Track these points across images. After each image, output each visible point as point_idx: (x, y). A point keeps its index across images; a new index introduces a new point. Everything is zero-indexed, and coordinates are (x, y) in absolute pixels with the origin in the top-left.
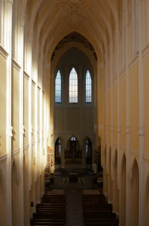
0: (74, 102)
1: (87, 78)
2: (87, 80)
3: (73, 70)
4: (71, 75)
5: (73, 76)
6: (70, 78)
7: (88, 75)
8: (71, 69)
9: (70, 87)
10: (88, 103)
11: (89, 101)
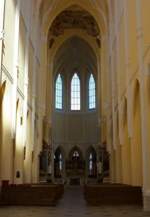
0: (76, 109)
1: (90, 83)
2: (90, 85)
3: (76, 76)
4: (73, 80)
5: (75, 82)
6: (72, 83)
7: (92, 79)
8: (74, 75)
9: (72, 93)
10: (91, 109)
11: (92, 108)
